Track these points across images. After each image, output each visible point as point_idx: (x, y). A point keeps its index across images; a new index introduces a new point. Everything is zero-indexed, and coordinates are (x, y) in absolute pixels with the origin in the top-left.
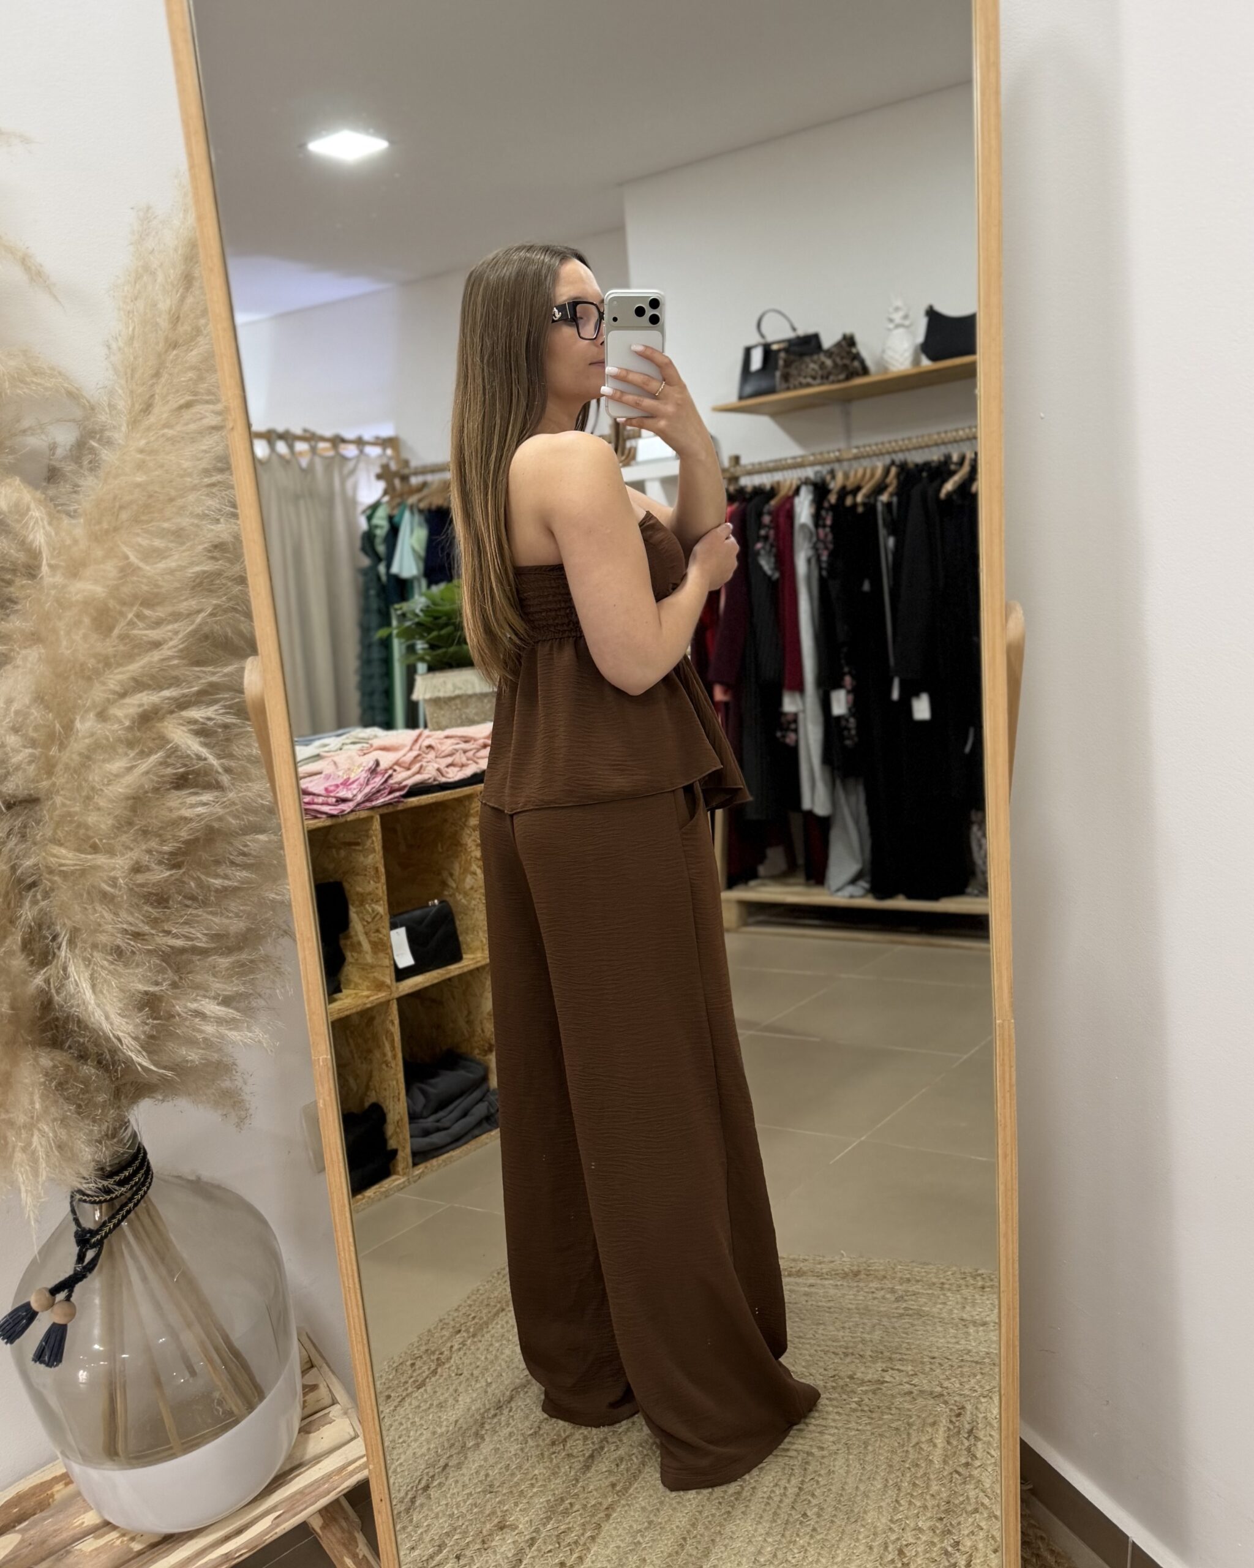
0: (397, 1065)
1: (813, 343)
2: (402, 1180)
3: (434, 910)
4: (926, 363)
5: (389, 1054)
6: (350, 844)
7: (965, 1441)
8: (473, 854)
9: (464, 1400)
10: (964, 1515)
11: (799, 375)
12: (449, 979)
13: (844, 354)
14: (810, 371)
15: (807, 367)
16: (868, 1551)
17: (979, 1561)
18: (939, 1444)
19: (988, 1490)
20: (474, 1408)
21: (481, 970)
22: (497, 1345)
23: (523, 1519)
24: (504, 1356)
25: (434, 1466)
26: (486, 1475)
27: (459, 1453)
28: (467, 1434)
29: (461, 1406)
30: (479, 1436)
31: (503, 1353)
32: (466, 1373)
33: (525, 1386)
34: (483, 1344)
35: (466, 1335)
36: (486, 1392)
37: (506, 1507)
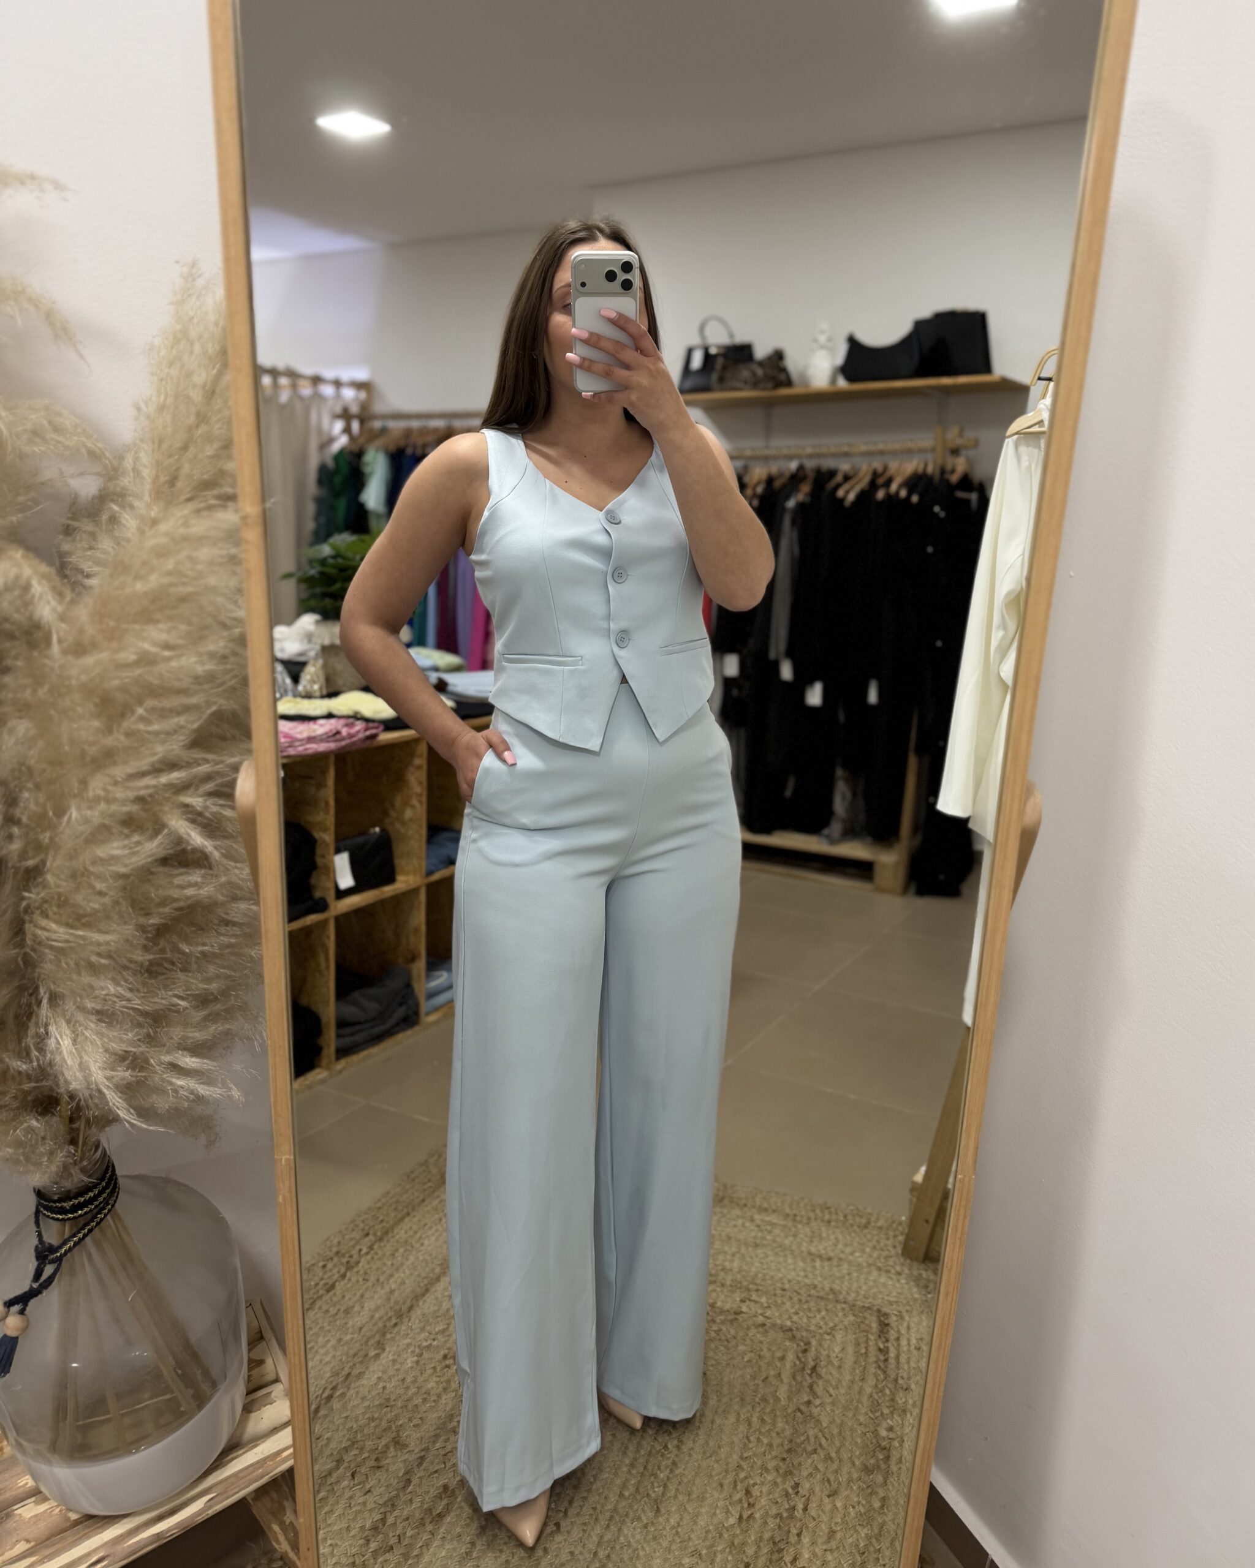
0: (329, 975)
1: (747, 352)
2: (324, 1073)
3: (375, 837)
5: (324, 966)
8: (415, 790)
9: (370, 1304)
10: (804, 1455)
12: (384, 900)
13: (775, 367)
15: (739, 372)
16: (720, 1488)
17: (814, 1505)
18: (785, 1380)
19: (826, 1430)
20: (377, 1315)
21: (411, 892)
22: (401, 1250)
23: (415, 1435)
24: (409, 1263)
25: (338, 1374)
26: (384, 1388)
27: (361, 1362)
28: (370, 1343)
29: (366, 1313)
30: (381, 1346)
31: (408, 1260)
32: (373, 1279)
33: (424, 1295)
34: (388, 1249)
35: (373, 1239)
36: (389, 1299)
37: (400, 1423)
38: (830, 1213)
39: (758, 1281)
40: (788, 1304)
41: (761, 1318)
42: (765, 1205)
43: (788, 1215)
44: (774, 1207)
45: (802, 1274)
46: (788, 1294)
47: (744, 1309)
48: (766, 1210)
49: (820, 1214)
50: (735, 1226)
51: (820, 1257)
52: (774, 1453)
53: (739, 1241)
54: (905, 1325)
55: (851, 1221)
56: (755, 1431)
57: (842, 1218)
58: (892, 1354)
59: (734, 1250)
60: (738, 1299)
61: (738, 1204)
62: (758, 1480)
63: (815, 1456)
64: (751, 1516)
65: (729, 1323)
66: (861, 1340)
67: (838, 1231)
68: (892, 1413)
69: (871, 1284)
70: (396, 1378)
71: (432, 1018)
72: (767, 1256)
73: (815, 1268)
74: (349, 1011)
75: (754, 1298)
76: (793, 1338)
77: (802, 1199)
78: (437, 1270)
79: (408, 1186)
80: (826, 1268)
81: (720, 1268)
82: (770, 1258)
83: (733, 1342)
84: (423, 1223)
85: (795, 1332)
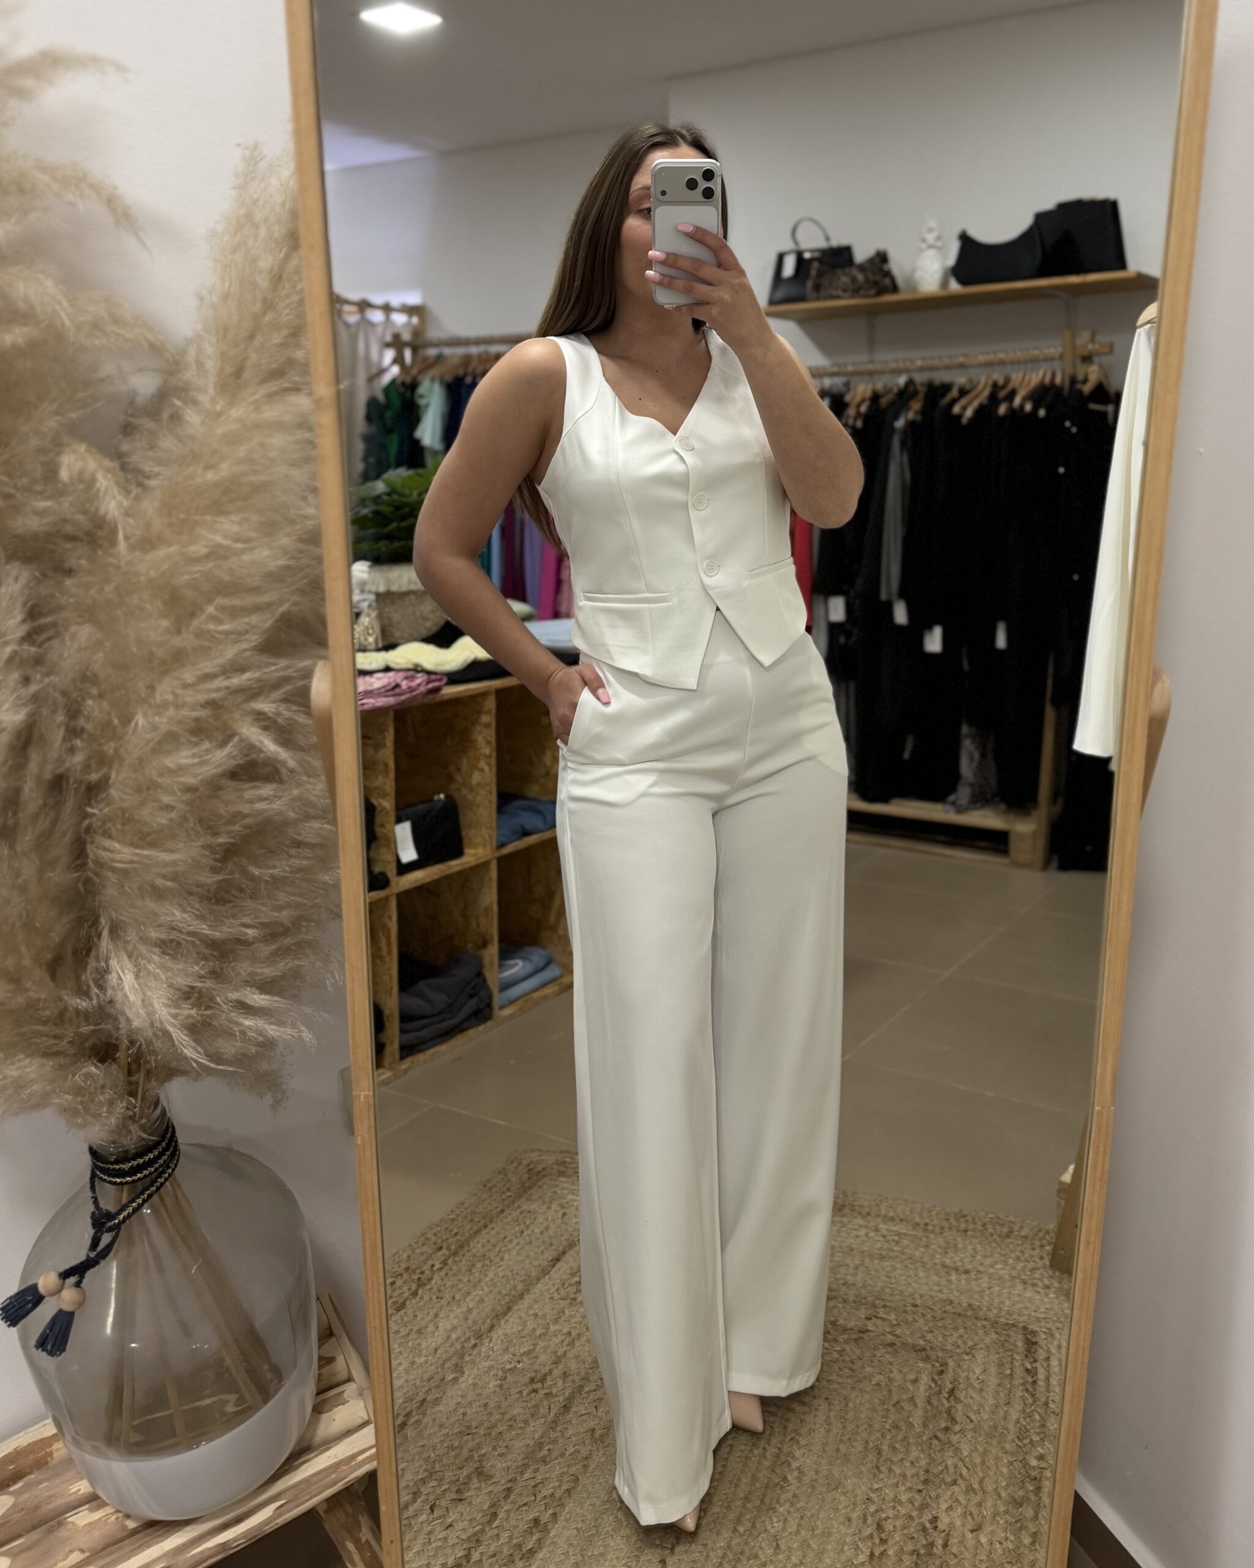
0: (392, 961)
1: (846, 256)
2: (388, 1074)
3: (440, 804)
4: (955, 286)
5: (385, 949)
7: (945, 1402)
8: (483, 751)
10: (943, 1486)
11: (830, 286)
12: (449, 875)
13: (876, 270)
14: (841, 285)
15: (839, 277)
16: (847, 1523)
17: (956, 1541)
18: (920, 1405)
19: (967, 1459)
20: (454, 1336)
21: (480, 868)
22: (479, 1265)
23: (500, 1465)
24: (487, 1279)
25: (411, 1400)
26: (464, 1414)
27: (437, 1387)
28: (446, 1366)
29: (441, 1333)
30: (459, 1369)
31: (486, 1276)
32: (447, 1296)
33: (505, 1314)
34: (464, 1264)
35: (447, 1253)
36: (467, 1319)
37: (483, 1451)
38: (967, 1221)
39: (886, 1297)
40: (921, 1321)
41: (890, 1336)
42: (892, 1214)
43: (918, 1224)
44: (901, 1216)
45: (936, 1288)
46: (921, 1310)
47: (870, 1327)
48: (892, 1219)
49: (955, 1224)
50: (858, 1236)
51: (956, 1269)
53: (862, 1252)
54: (1056, 1343)
55: (990, 1230)
56: (885, 1461)
57: (980, 1228)
58: (1041, 1375)
59: (857, 1262)
60: (863, 1317)
61: (860, 1213)
62: (891, 1513)
63: (956, 1488)
64: (883, 1554)
65: (853, 1343)
66: (1004, 1361)
67: (976, 1241)
68: (1042, 1440)
69: (1016, 1298)
70: (477, 1404)
71: (506, 1012)
72: (895, 1269)
73: (950, 1281)
74: (415, 1003)
75: (881, 1314)
76: (927, 1359)
77: (934, 1207)
78: (520, 1287)
79: (485, 1196)
80: (963, 1282)
81: (841, 1282)
82: (899, 1272)
83: (859, 1364)
84: (502, 1236)
85: (929, 1352)
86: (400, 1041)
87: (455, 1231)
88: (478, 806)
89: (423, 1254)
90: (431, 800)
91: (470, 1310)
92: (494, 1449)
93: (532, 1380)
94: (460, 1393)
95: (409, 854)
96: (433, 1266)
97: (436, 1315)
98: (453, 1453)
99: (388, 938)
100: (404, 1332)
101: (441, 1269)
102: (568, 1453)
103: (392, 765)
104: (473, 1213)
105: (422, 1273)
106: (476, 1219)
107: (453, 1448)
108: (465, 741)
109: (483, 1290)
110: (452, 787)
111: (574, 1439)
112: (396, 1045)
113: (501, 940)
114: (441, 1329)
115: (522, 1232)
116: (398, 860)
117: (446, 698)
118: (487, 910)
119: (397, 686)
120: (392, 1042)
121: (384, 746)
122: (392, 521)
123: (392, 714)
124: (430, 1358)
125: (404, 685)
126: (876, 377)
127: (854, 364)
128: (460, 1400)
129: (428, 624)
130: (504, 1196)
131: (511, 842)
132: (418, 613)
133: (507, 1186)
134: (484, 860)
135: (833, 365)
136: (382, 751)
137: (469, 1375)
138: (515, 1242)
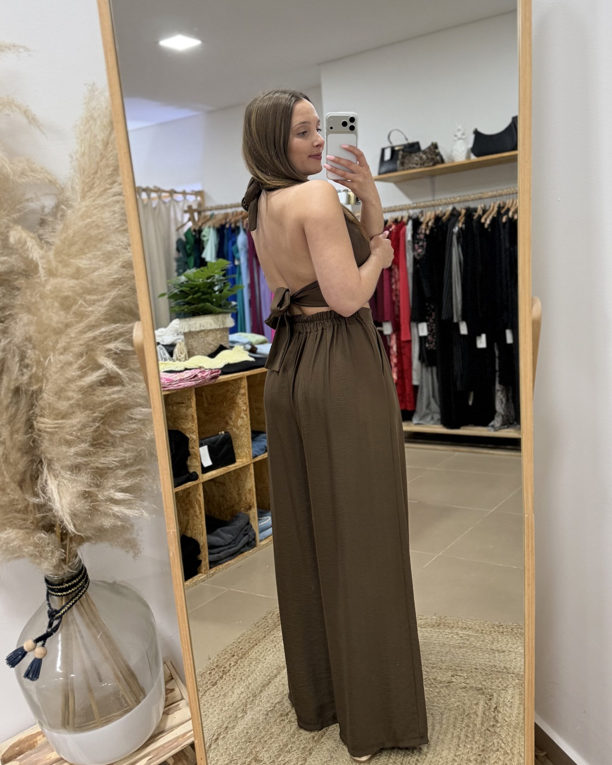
0: (202, 517)
1: (416, 146)
2: (204, 576)
3: (222, 436)
4: (473, 158)
5: (198, 511)
6: (179, 403)
7: (492, 713)
8: (242, 408)
9: (237, 691)
10: (492, 752)
11: (409, 163)
12: (229, 472)
13: (432, 153)
14: (415, 161)
15: (413, 159)
18: (480, 715)
19: (504, 739)
20: (242, 696)
21: (245, 468)
22: (254, 663)
23: (267, 756)
24: (258, 669)
25: (221, 728)
26: (247, 733)
27: (234, 720)
28: (238, 710)
29: (235, 696)
30: (244, 712)
31: (258, 667)
32: (238, 678)
33: (268, 685)
34: (246, 663)
35: (237, 658)
36: (248, 688)
37: (258, 750)
38: (503, 628)
39: (462, 665)
40: (480, 676)
41: (464, 684)
42: (465, 626)
43: (478, 630)
44: (470, 627)
45: (488, 660)
46: (479, 671)
47: (454, 680)
48: (465, 628)
51: (498, 651)
52: (474, 752)
53: (450, 645)
55: (515, 631)
56: (462, 742)
59: (447, 650)
60: (450, 675)
61: (449, 627)
63: (498, 753)
65: (445, 688)
67: (508, 637)
70: (254, 728)
71: (263, 543)
72: (467, 652)
73: (495, 657)
74: (215, 539)
75: (460, 674)
76: (483, 693)
77: (486, 622)
78: (275, 672)
79: (255, 630)
80: (502, 656)
81: (439, 660)
82: (468, 653)
83: (448, 697)
84: (265, 648)
85: (484, 690)
86: (209, 557)
87: (241, 647)
88: (242, 436)
89: (225, 659)
90: (218, 435)
91: (250, 684)
92: (263, 748)
93: (282, 715)
94: (245, 723)
95: (207, 462)
96: (230, 664)
97: (233, 687)
98: (242, 751)
99: (200, 505)
100: (217, 696)
101: (235, 665)
102: (301, 748)
103: (195, 416)
104: (250, 638)
105: (225, 668)
106: (251, 641)
107: (242, 749)
108: (233, 403)
109: (256, 674)
110: (228, 428)
111: (303, 741)
112: (207, 561)
113: (258, 507)
114: (235, 694)
115: (275, 646)
116: (202, 465)
117: (221, 381)
118: (250, 490)
119: (196, 376)
120: (205, 559)
121: (192, 407)
122: (190, 295)
123: (194, 389)
124: (230, 707)
125: (200, 375)
126: (436, 208)
127: (424, 202)
128: (245, 726)
129: (212, 347)
130: (265, 630)
131: (261, 454)
132: (206, 342)
133: (267, 625)
134: (247, 464)
135: (413, 204)
136: (190, 410)
137: (250, 714)
138: (272, 650)
